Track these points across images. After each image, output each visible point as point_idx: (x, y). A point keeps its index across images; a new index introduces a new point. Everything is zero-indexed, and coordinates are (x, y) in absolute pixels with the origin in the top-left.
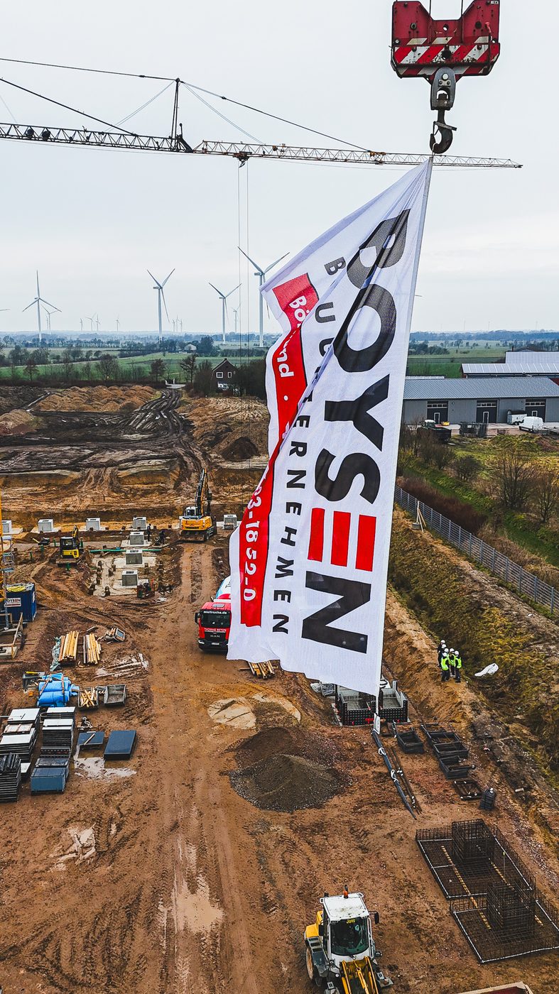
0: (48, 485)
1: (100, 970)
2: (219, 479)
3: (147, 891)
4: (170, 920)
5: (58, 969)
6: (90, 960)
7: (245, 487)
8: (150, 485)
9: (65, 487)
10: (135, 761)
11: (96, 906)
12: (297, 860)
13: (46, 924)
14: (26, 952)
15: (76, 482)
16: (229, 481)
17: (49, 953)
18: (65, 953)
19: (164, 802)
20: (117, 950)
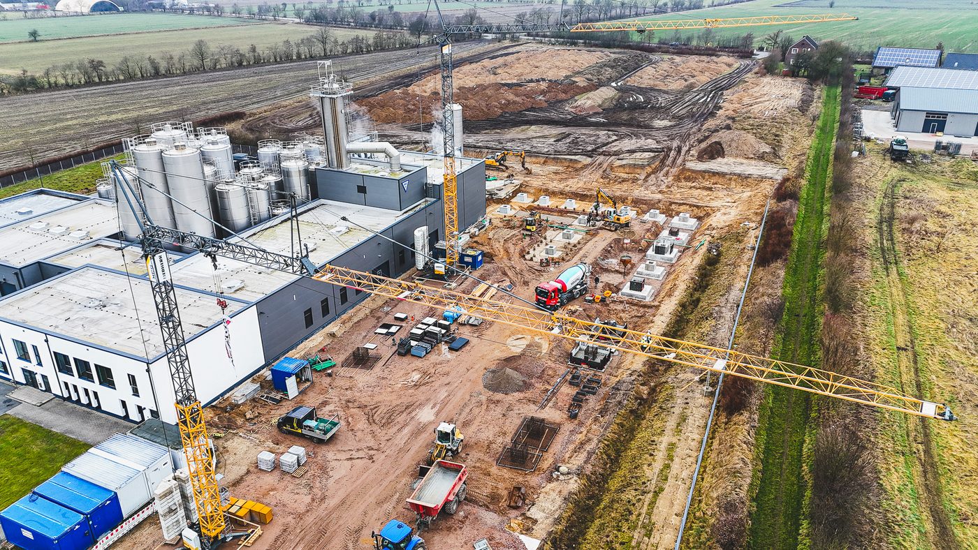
0: (568, 167)
1: (383, 421)
2: (678, 175)
3: (418, 403)
4: (416, 415)
5: (373, 416)
6: (383, 418)
7: (694, 184)
8: (630, 175)
9: (577, 170)
10: (458, 353)
11: (398, 402)
12: (476, 411)
13: (380, 402)
14: (368, 408)
15: (586, 166)
16: (684, 178)
17: (374, 411)
18: (378, 413)
19: (452, 374)
20: (393, 417)
